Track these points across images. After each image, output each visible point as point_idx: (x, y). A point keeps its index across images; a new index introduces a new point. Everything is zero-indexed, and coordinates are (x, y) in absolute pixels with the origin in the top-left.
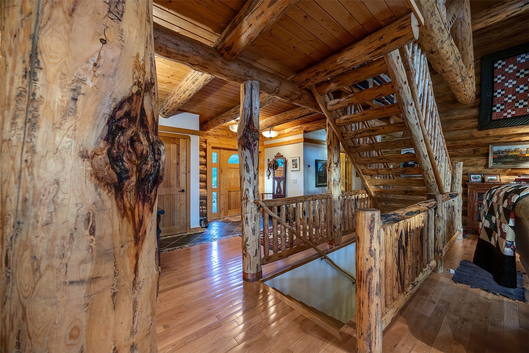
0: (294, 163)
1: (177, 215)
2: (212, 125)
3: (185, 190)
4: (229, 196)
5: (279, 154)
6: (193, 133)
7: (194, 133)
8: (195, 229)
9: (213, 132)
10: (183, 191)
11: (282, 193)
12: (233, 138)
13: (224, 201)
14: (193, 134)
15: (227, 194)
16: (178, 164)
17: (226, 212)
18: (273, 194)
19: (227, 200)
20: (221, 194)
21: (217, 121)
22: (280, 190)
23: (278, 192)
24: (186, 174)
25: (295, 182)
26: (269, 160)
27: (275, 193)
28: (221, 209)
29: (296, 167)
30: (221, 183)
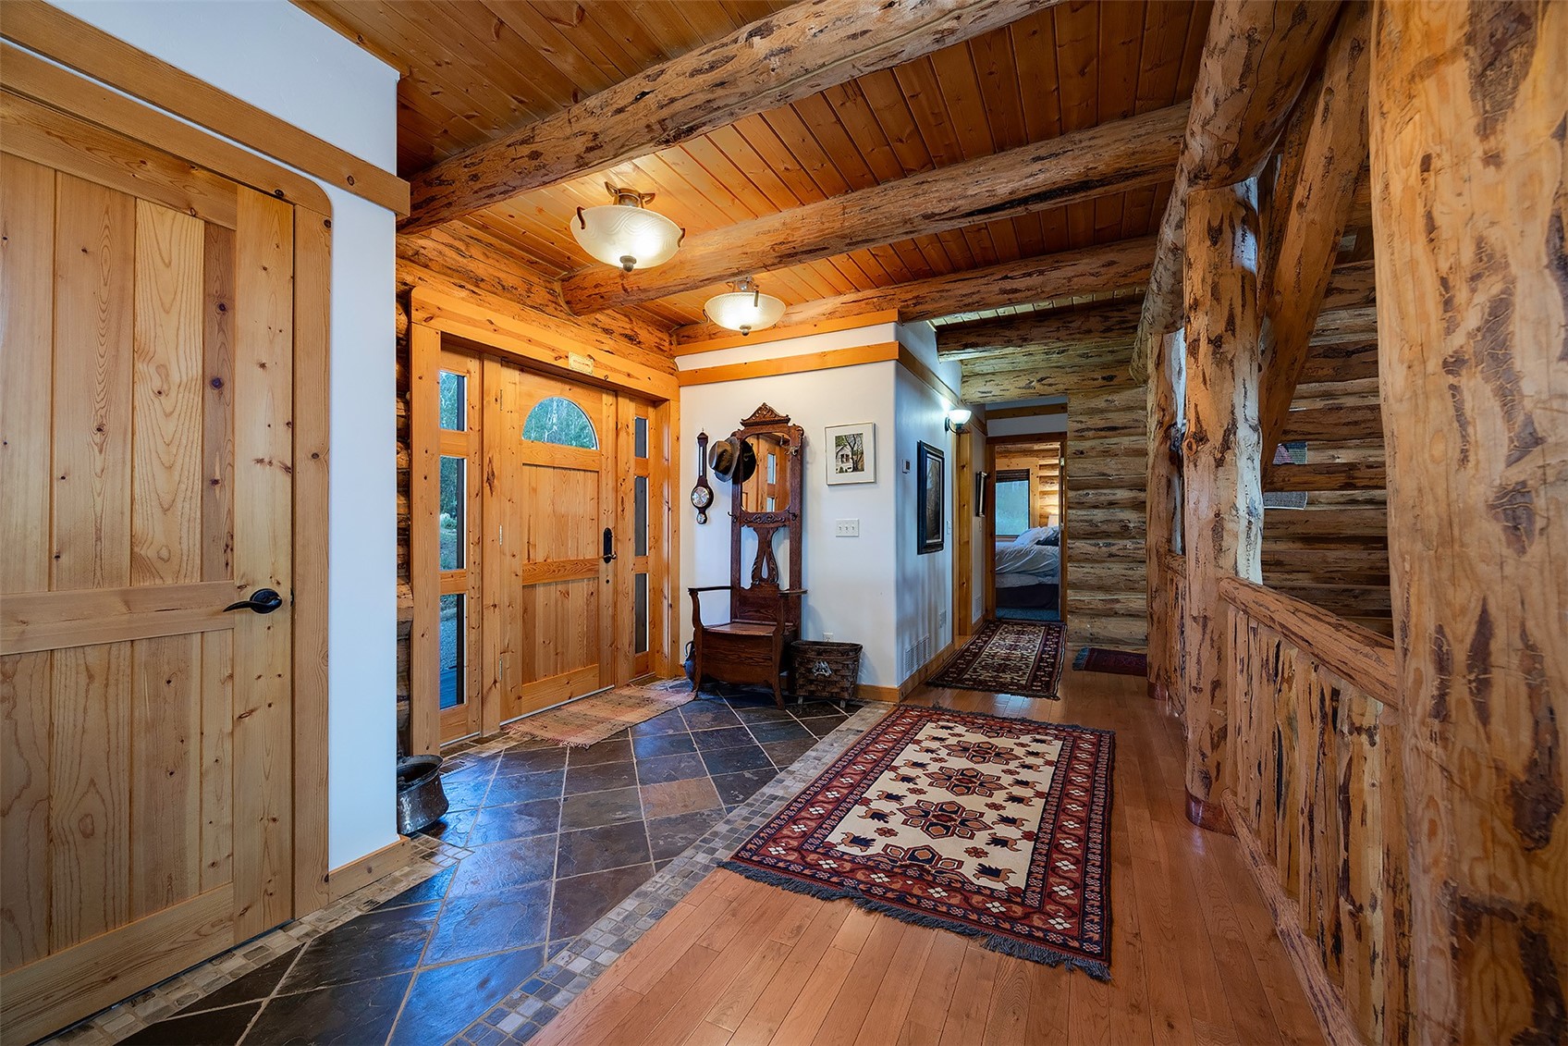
0: (848, 451)
1: (209, 798)
2: (475, 178)
3: (284, 592)
4: (527, 612)
5: (771, 411)
6: (350, 180)
7: (356, 176)
8: (365, 866)
9: (447, 251)
10: (264, 602)
11: (785, 584)
12: (550, 309)
13: (502, 640)
14: (349, 183)
15: (519, 601)
16: (217, 383)
17: (513, 697)
18: (735, 587)
19: (515, 634)
20: (488, 601)
21: (526, 150)
22: (774, 570)
23: (761, 579)
24: (291, 470)
25: (850, 532)
26: (703, 439)
27: (746, 583)
28: (488, 681)
29: (855, 469)
30: (487, 541)
